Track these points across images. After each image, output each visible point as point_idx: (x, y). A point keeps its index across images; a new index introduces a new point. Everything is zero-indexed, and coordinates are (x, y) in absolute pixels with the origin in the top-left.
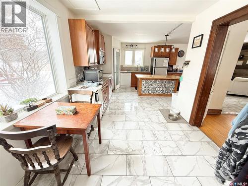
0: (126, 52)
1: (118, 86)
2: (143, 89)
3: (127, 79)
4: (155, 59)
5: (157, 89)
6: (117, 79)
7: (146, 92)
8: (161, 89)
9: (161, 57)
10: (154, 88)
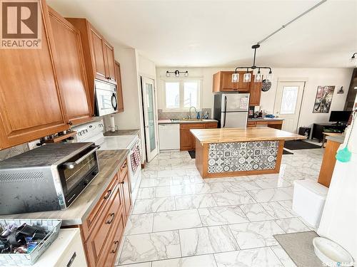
0: (167, 84)
1: (156, 151)
2: (212, 162)
3: (171, 136)
4: (223, 95)
5: (242, 161)
6: (153, 138)
7: (219, 169)
8: (250, 160)
9: (235, 91)
10: (236, 159)
